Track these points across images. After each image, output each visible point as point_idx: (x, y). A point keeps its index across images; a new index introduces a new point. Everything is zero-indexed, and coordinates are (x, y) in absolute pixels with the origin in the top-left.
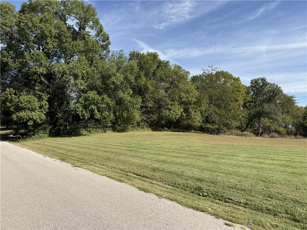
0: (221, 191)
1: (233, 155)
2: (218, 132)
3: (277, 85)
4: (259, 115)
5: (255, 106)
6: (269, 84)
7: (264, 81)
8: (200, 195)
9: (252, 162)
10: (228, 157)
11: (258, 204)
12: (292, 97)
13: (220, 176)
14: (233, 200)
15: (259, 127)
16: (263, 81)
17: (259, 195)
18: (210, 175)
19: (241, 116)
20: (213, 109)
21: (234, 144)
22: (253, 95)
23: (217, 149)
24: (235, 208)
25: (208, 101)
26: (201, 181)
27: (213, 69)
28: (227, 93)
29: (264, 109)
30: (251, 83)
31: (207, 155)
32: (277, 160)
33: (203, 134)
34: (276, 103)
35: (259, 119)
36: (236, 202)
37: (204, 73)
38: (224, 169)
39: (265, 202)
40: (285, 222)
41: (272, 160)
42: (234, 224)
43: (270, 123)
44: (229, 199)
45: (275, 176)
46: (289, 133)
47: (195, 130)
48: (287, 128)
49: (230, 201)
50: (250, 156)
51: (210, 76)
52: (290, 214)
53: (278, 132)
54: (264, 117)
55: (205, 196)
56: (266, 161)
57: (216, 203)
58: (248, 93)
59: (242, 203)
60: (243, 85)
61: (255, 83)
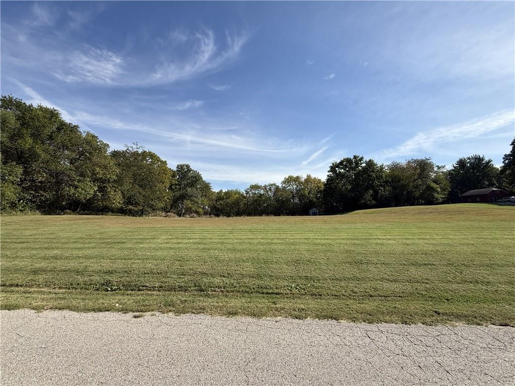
0: (135, 279)
1: (153, 239)
2: (141, 213)
3: (199, 173)
4: (182, 197)
5: (180, 189)
6: (192, 170)
8: (108, 291)
9: (171, 243)
10: (148, 241)
11: (172, 284)
12: (209, 183)
13: (135, 263)
15: (182, 209)
16: (188, 167)
18: (124, 264)
19: (166, 197)
20: (137, 189)
21: (157, 226)
22: (178, 178)
23: (137, 233)
24: (149, 295)
25: (132, 181)
26: (112, 273)
27: (138, 147)
28: (152, 174)
29: (187, 193)
30: (177, 167)
31: (124, 241)
32: (192, 239)
34: (197, 188)
35: (183, 201)
36: (150, 287)
37: (128, 149)
38: (141, 254)
39: (179, 280)
40: (193, 295)
41: (189, 239)
42: (144, 314)
43: (192, 205)
44: (143, 286)
45: (189, 254)
46: (206, 213)
48: (205, 209)
49: (144, 288)
51: (135, 154)
52: (198, 286)
53: (197, 213)
54: (187, 199)
55: (115, 290)
56: (184, 241)
57: (128, 295)
58: (174, 177)
60: (169, 169)
61: (180, 168)
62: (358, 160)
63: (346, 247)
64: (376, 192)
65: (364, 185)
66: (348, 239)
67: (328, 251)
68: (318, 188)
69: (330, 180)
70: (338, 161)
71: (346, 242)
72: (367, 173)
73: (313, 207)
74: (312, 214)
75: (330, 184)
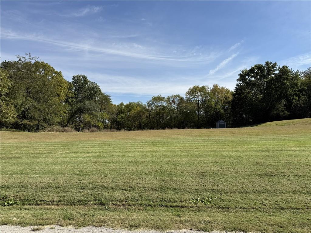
0: (32, 194)
1: (50, 153)
2: (37, 128)
3: (97, 84)
4: (80, 111)
5: (77, 102)
6: (89, 82)
7: (86, 78)
8: (5, 205)
9: (68, 157)
10: (44, 155)
11: (71, 198)
12: (108, 96)
13: (32, 178)
14: (45, 201)
15: (80, 123)
16: (84, 78)
17: (73, 189)
18: (20, 179)
19: (62, 111)
20: (32, 103)
21: (54, 141)
22: (75, 91)
23: (33, 148)
24: (47, 209)
25: (25, 94)
26: (8, 188)
27: (31, 57)
28: (47, 87)
29: (85, 106)
30: (73, 79)
31: (19, 156)
32: (92, 152)
33: (18, 132)
34: (95, 101)
35: (80, 115)
36: (49, 202)
37: (20, 60)
38: (38, 169)
39: (78, 194)
40: (93, 209)
41: (88, 153)
42: (43, 227)
43: (90, 119)
44: (41, 201)
45: (88, 167)
46: (106, 127)
47: (7, 127)
48: (105, 123)
49: (42, 202)
50: (68, 151)
51: (27, 65)
52: (98, 200)
53: (97, 127)
54: (85, 113)
55: (12, 205)
56: (83, 155)
57: (25, 209)
58: (70, 89)
59: (55, 201)
60: (65, 81)
61: (77, 79)
62: (270, 67)
63: (256, 159)
64: (290, 102)
65: (277, 94)
66: (258, 151)
67: (237, 163)
68: (226, 99)
69: (239, 89)
70: (248, 69)
71: (255, 153)
72: (280, 81)
73: (220, 119)
74: (219, 126)
75: (240, 94)
